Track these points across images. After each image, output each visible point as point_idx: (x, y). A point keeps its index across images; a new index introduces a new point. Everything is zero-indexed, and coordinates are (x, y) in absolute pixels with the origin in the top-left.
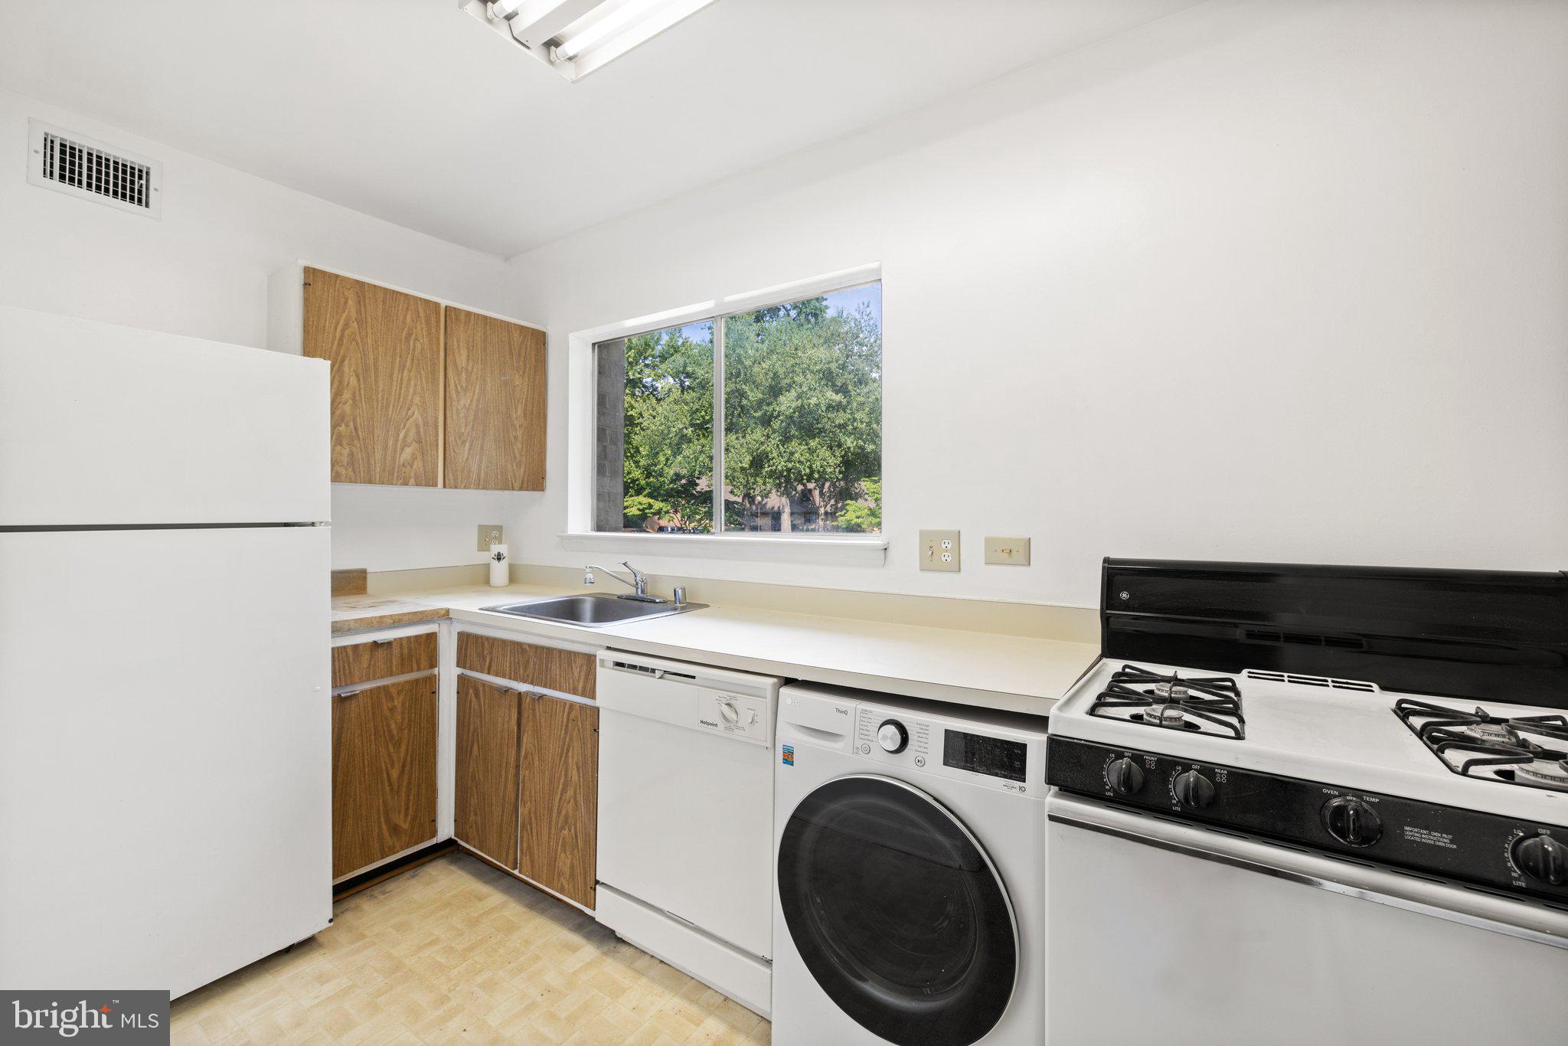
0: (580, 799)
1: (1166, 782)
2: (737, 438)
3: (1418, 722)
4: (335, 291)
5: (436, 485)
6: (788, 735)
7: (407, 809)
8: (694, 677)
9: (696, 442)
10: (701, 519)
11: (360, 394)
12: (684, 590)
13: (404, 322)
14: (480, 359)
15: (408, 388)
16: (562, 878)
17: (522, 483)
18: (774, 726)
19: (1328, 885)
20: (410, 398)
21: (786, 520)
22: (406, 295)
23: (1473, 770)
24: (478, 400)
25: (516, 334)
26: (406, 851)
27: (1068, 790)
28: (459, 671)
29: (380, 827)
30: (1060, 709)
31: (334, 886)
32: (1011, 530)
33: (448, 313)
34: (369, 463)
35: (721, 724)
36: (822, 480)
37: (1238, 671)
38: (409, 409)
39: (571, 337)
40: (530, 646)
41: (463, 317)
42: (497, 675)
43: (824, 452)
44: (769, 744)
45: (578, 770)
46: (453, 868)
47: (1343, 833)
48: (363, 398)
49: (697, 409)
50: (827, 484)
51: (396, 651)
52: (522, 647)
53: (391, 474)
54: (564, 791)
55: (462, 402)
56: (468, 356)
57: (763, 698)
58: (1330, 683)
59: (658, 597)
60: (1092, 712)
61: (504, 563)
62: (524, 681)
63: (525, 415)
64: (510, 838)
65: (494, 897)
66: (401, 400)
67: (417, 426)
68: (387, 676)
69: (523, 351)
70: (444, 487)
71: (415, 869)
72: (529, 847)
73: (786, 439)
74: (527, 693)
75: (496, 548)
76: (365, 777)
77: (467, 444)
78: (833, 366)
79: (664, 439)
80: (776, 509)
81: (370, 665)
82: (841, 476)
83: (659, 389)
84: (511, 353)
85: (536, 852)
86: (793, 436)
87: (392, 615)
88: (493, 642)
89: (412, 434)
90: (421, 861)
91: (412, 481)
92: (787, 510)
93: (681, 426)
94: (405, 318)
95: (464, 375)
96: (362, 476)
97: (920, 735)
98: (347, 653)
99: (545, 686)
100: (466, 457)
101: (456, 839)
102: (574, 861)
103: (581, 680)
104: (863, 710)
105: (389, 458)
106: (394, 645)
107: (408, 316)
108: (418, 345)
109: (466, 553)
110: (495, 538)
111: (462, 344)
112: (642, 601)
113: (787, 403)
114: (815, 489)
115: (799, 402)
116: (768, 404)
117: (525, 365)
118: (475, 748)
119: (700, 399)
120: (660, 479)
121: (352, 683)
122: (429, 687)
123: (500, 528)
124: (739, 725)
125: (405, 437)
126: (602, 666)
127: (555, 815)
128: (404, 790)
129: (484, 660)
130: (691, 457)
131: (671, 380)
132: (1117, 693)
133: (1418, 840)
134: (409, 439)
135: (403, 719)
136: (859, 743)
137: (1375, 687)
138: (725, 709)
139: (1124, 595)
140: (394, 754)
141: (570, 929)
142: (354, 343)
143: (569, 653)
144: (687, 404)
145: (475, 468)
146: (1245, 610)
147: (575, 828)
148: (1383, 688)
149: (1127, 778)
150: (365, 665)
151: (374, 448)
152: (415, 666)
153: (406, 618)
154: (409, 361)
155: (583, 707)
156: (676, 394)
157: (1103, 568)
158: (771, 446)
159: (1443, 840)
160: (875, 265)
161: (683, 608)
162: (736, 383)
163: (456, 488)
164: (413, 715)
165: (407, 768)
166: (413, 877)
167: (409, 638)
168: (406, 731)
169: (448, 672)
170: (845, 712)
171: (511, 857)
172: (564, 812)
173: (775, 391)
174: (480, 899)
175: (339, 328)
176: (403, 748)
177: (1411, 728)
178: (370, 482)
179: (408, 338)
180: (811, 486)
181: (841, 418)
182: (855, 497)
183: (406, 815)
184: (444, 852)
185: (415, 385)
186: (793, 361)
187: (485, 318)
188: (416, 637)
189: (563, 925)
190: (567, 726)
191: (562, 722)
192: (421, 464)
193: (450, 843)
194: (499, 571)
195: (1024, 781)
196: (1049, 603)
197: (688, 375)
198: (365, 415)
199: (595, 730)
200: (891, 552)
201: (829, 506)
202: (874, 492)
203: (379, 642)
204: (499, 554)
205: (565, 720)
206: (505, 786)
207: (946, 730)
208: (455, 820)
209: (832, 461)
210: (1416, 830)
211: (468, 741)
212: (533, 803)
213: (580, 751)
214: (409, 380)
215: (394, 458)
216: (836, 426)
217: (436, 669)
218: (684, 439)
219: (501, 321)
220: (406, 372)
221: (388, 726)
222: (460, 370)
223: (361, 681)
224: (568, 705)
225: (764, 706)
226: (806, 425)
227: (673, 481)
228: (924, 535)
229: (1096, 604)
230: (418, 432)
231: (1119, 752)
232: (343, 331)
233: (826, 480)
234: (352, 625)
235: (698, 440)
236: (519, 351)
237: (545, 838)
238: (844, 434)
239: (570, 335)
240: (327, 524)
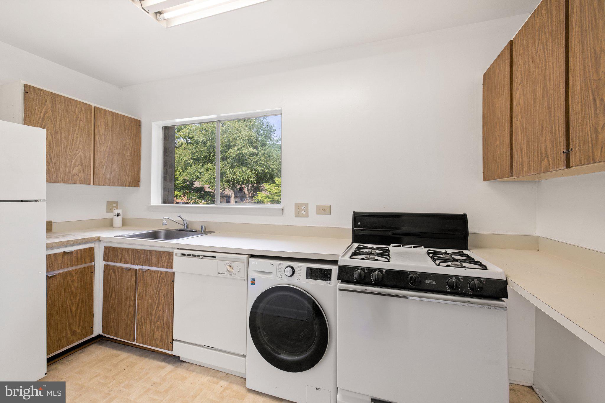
0: (166, 309)
1: (370, 275)
2: (212, 166)
3: (431, 255)
4: (40, 97)
5: (90, 184)
6: (252, 275)
7: (79, 324)
8: (215, 257)
9: (194, 166)
10: (196, 199)
11: (53, 143)
12: (205, 226)
13: (75, 112)
14: (111, 130)
15: (76, 141)
16: (157, 341)
17: (130, 184)
18: (247, 272)
19: (411, 298)
20: (77, 145)
21: (233, 199)
22: (76, 101)
23: (441, 264)
24: (110, 148)
25: (127, 121)
26: (79, 341)
27: (344, 281)
28: (105, 263)
29: (67, 332)
30: (342, 257)
31: (47, 359)
32: (324, 203)
33: (96, 110)
34: (57, 174)
35: (227, 273)
36: (247, 184)
37: (389, 245)
38: (77, 151)
39: (153, 124)
40: (141, 250)
41: (103, 112)
42: (125, 263)
43: (248, 172)
44: (245, 278)
45: (164, 297)
46: (101, 347)
47: (412, 284)
48: (54, 145)
49: (195, 153)
50: (250, 185)
51: (75, 256)
52: (137, 251)
53: (68, 179)
54: (158, 306)
55: (102, 148)
56: (105, 129)
57: (243, 262)
58: (412, 247)
59: (194, 229)
60: (350, 257)
61: (120, 218)
62: (138, 264)
63: (131, 155)
64: (131, 329)
65: (123, 355)
66: (73, 146)
67: (81, 158)
68: (70, 267)
69: (130, 128)
70: (94, 184)
71: (83, 349)
72: (141, 331)
73: (233, 167)
74: (140, 269)
75: (116, 211)
76: (59, 311)
77: (105, 167)
78: (252, 138)
79: (179, 165)
80: (228, 195)
81: (62, 262)
82: (256, 182)
83: (177, 143)
84: (125, 128)
85: (144, 333)
86: (236, 165)
87: (73, 240)
88: (122, 250)
89: (78, 162)
90: (85, 346)
91: (78, 182)
92: (233, 195)
93: (187, 159)
94: (75, 110)
95: (103, 137)
96: (54, 179)
97: (299, 270)
98: (51, 257)
99: (149, 266)
100: (104, 172)
101: (103, 334)
102: (163, 334)
103: (166, 262)
104: (279, 263)
105: (67, 172)
106: (74, 253)
107: (77, 110)
108: (82, 123)
109: (102, 213)
110: (115, 207)
111: (102, 123)
112: (187, 231)
113: (233, 152)
114: (245, 187)
115: (238, 152)
116: (226, 152)
117: (131, 134)
118: (113, 294)
119: (196, 148)
120: (177, 181)
121: (54, 270)
122: (91, 270)
123: (117, 203)
124: (234, 273)
125: (75, 162)
126: (176, 256)
127: (153, 316)
128: (78, 315)
129: (118, 257)
130: (192, 173)
131: (182, 140)
132: (357, 253)
133: (428, 283)
134: (77, 164)
135: (78, 285)
136: (278, 275)
137: (423, 247)
138: (229, 268)
139: (359, 223)
140: (73, 300)
141: (160, 361)
142: (50, 120)
143: (160, 252)
144: (190, 150)
145: (108, 176)
146: (391, 226)
147: (163, 321)
148: (425, 247)
149: (360, 275)
150: (60, 262)
151: (60, 167)
152: (83, 261)
153: (79, 241)
154: (77, 129)
155: (166, 273)
156: (185, 145)
157: (353, 215)
158: (226, 169)
159: (433, 282)
160: (280, 109)
161: (204, 233)
162: (212, 142)
163: (99, 185)
164: (83, 283)
165: (80, 305)
166: (82, 353)
167: (81, 250)
168: (79, 290)
169: (99, 264)
170: (273, 265)
171: (132, 337)
172: (158, 315)
173: (229, 147)
174: (117, 357)
175: (42, 113)
176: (78, 298)
177: (430, 256)
178: (58, 182)
179: (76, 120)
180: (243, 186)
181: (255, 159)
182: (261, 190)
183: (79, 326)
184: (96, 341)
185: (80, 140)
186: (236, 135)
187: (113, 113)
188: (84, 249)
189: (157, 360)
190: (159, 281)
191: (157, 279)
192: (82, 175)
193: (99, 336)
194: (118, 221)
195: (331, 281)
196: (337, 227)
197: (190, 138)
198: (55, 152)
199: (172, 281)
200: (285, 211)
201: (251, 194)
202: (269, 189)
203: (67, 252)
204: (118, 214)
205: (158, 278)
206: (129, 308)
207: (307, 267)
208: (103, 326)
209: (252, 176)
210: (428, 280)
211: (109, 292)
212: (143, 314)
213: (165, 290)
214: (77, 138)
215: (69, 172)
216: (253, 162)
217: (93, 263)
218: (188, 165)
219: (120, 115)
220: (75, 134)
221: (71, 288)
222: (101, 135)
223: (58, 269)
224: (160, 272)
225: (244, 266)
226: (241, 161)
227: (182, 183)
228: (296, 205)
229: (350, 226)
230: (81, 161)
231: (358, 268)
232: (44, 115)
233: (249, 183)
234: (54, 245)
235: (195, 165)
236: (129, 128)
237: (149, 326)
238: (257, 165)
239: (152, 123)
240: (44, 200)
